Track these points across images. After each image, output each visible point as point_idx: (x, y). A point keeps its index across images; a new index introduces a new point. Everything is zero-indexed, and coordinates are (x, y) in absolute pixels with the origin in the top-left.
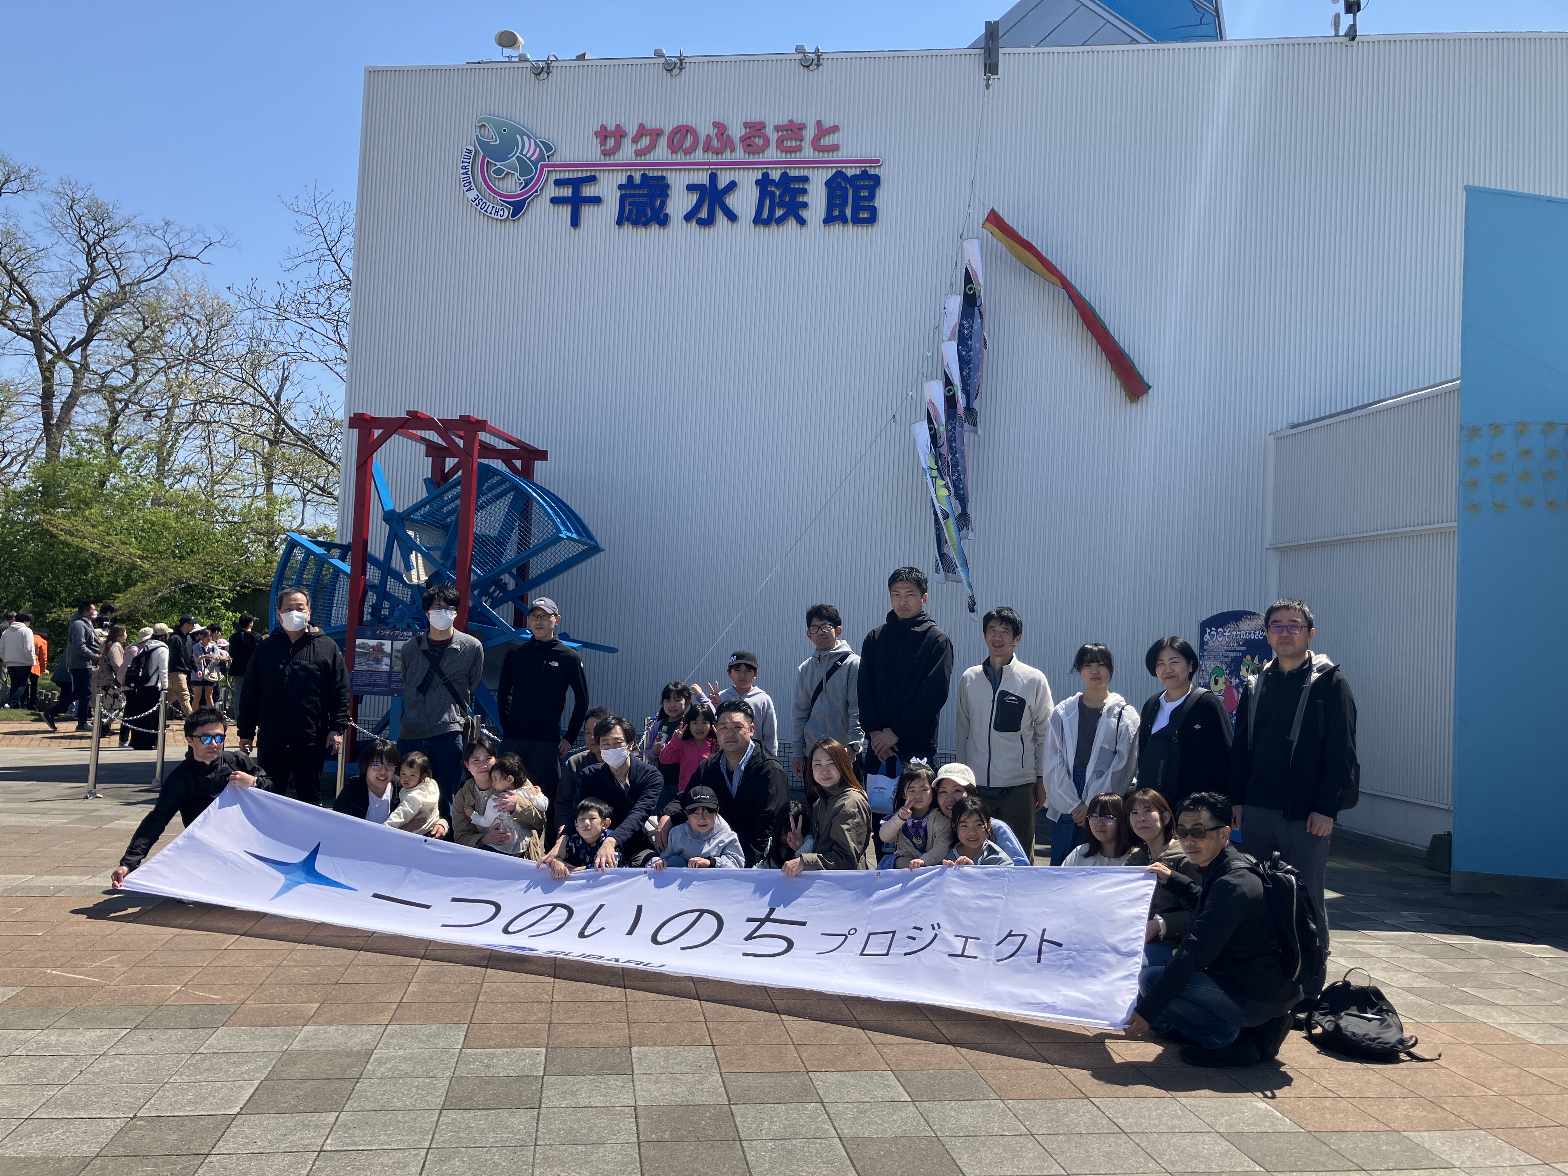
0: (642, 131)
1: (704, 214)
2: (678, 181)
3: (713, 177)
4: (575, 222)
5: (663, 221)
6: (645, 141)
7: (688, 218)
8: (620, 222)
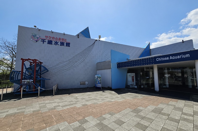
0: (49, 37)
1: (56, 44)
2: (53, 41)
3: (56, 41)
4: (43, 43)
5: (52, 44)
6: (50, 38)
8: (48, 44)
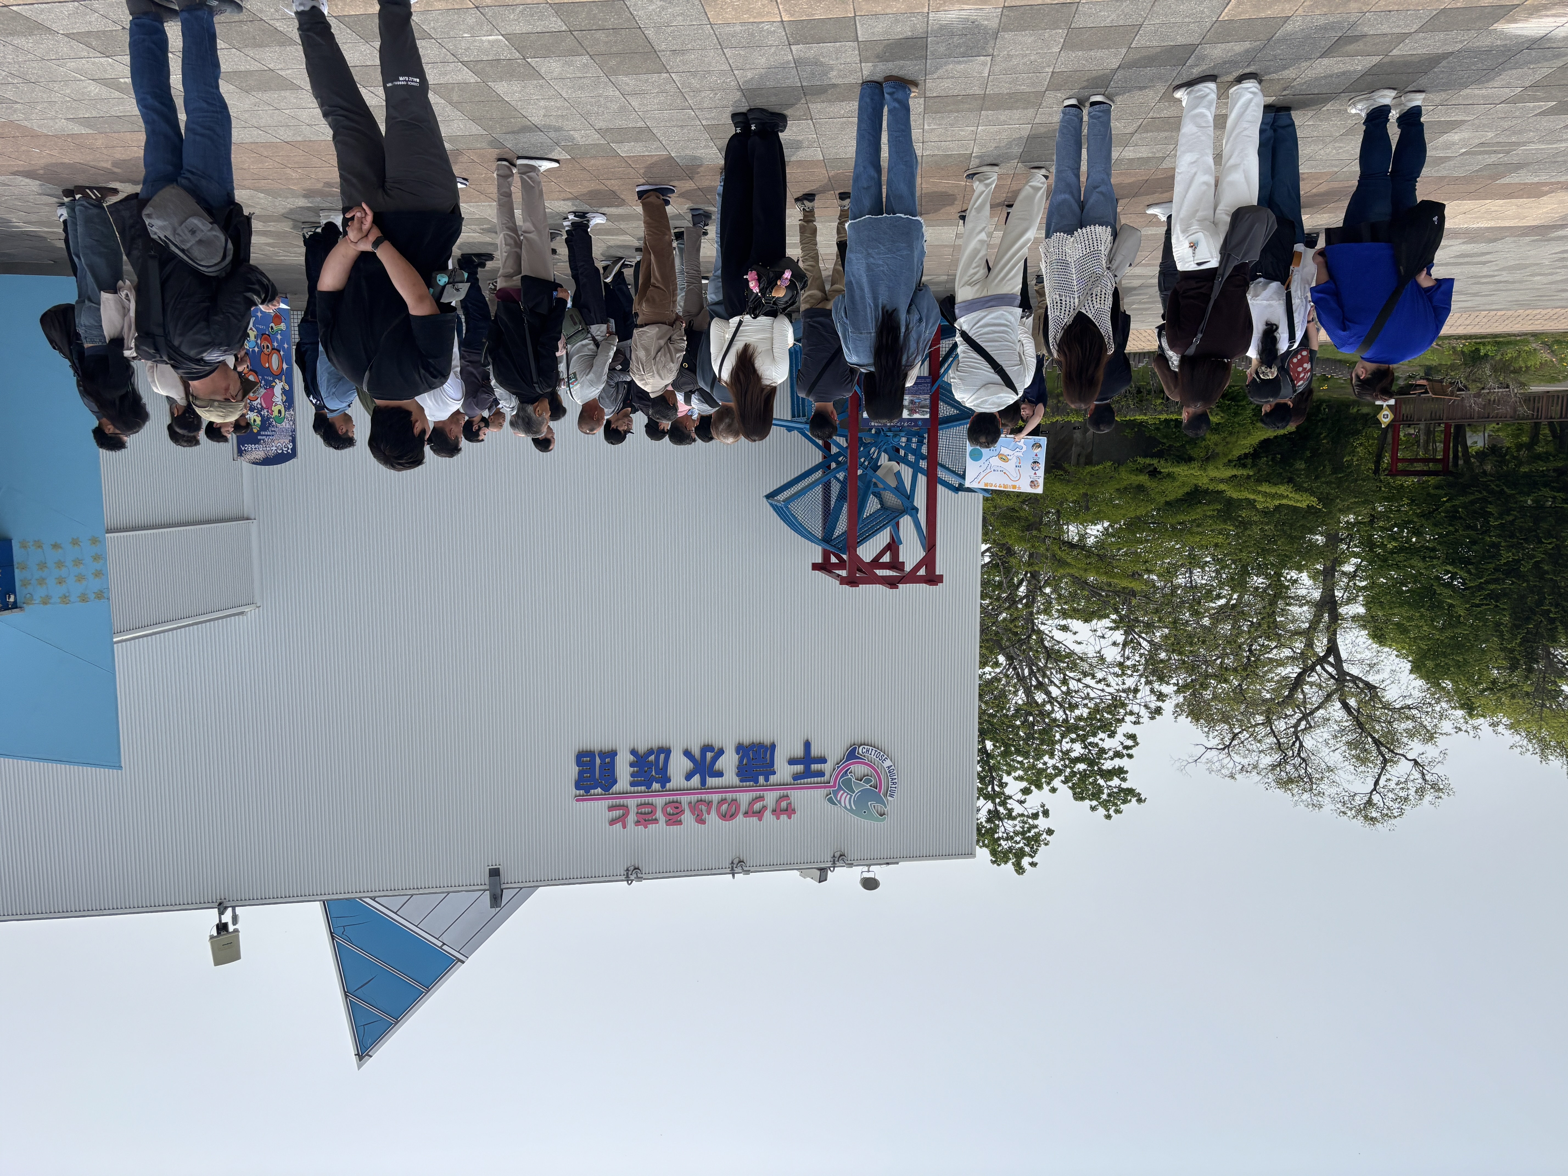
0: (759, 814)
1: (709, 755)
2: (730, 777)
3: (703, 782)
4: (807, 745)
5: (741, 749)
6: (757, 806)
7: (721, 752)
8: (773, 746)
